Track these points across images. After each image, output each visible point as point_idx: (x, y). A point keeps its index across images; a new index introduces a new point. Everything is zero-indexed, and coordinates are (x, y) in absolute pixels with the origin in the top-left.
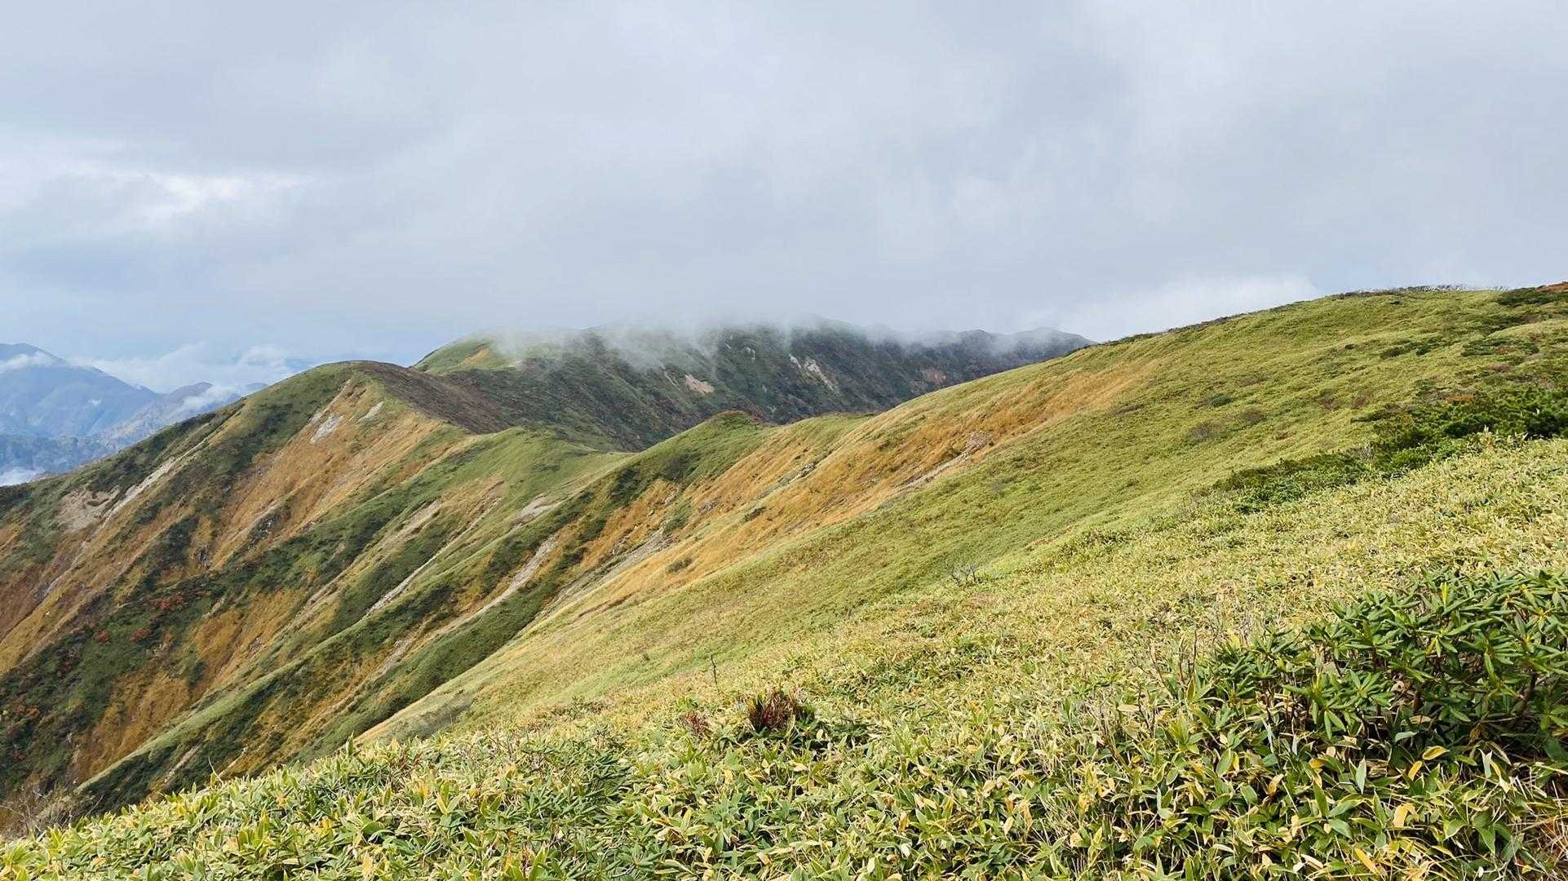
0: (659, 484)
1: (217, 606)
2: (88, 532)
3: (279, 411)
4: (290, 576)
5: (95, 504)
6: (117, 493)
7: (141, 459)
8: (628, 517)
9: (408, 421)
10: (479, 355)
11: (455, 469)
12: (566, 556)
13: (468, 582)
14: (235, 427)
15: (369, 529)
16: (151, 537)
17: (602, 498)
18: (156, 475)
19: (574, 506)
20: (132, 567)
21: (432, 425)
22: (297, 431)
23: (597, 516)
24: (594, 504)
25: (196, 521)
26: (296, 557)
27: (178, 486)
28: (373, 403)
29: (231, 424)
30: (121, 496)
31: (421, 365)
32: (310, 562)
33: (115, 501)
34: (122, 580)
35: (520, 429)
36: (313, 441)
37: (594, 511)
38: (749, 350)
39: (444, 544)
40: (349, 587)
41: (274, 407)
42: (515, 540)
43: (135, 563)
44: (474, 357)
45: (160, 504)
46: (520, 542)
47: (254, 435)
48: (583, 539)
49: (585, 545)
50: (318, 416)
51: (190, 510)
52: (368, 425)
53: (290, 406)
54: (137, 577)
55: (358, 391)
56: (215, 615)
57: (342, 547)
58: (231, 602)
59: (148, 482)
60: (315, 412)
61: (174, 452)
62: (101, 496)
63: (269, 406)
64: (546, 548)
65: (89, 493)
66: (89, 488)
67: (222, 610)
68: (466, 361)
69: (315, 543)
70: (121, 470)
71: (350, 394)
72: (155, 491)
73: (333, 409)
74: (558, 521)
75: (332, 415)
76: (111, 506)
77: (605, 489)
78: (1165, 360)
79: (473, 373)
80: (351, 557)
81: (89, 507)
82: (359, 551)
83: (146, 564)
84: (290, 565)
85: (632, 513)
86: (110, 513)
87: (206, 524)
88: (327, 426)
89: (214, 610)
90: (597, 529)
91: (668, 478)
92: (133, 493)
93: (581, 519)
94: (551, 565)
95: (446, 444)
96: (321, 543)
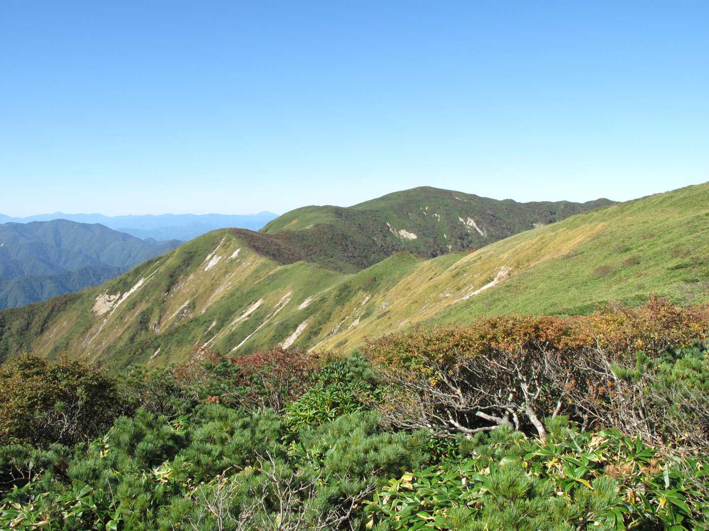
0: (361, 292)
1: (157, 352)
2: (106, 315)
3: (191, 255)
4: (190, 338)
5: (109, 301)
6: (119, 295)
7: (129, 280)
8: (343, 311)
9: (251, 259)
10: (293, 222)
11: (269, 284)
12: (311, 333)
13: (262, 345)
14: (171, 263)
15: (226, 315)
16: (132, 318)
17: (331, 301)
18: (136, 287)
19: (316, 305)
20: (124, 332)
21: (262, 260)
22: (199, 265)
23: (328, 310)
24: (326, 304)
25: (153, 310)
26: (193, 329)
27: (144, 293)
28: (235, 250)
29: (169, 262)
30: (121, 298)
31: (265, 229)
32: (199, 332)
33: (118, 300)
34: (120, 338)
35: (302, 262)
36: (206, 269)
37: (326, 307)
38: (436, 215)
39: (262, 323)
40: (216, 344)
41: (189, 253)
42: (285, 324)
43: (126, 330)
44: (291, 224)
45: (137, 302)
46: (288, 325)
47: (180, 266)
48: (320, 323)
49: (321, 326)
50: (209, 257)
51: (150, 304)
52: (232, 261)
53: (196, 252)
54: (126, 337)
55: (228, 243)
56: (155, 357)
57: (214, 324)
58: (162, 351)
59: (132, 291)
60: (208, 255)
61: (145, 275)
62: (113, 297)
63: (187, 252)
64: (302, 327)
65: (107, 296)
66: (107, 294)
67: (159, 355)
68: (286, 226)
69: (202, 322)
70: (121, 285)
71: (224, 245)
72: (135, 295)
73: (216, 253)
74: (308, 313)
75: (216, 256)
76: (116, 302)
77: (332, 296)
78: (606, 224)
79: (288, 232)
80: (218, 329)
81: (107, 303)
82: (223, 326)
83: (130, 331)
84: (190, 333)
85: (346, 309)
86: (117, 306)
87: (157, 311)
88: (213, 262)
89: (155, 354)
90: (327, 317)
91: (365, 290)
92: (126, 295)
93: (319, 313)
94: (302, 337)
95: (267, 270)
96: (205, 322)
